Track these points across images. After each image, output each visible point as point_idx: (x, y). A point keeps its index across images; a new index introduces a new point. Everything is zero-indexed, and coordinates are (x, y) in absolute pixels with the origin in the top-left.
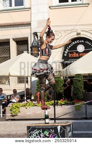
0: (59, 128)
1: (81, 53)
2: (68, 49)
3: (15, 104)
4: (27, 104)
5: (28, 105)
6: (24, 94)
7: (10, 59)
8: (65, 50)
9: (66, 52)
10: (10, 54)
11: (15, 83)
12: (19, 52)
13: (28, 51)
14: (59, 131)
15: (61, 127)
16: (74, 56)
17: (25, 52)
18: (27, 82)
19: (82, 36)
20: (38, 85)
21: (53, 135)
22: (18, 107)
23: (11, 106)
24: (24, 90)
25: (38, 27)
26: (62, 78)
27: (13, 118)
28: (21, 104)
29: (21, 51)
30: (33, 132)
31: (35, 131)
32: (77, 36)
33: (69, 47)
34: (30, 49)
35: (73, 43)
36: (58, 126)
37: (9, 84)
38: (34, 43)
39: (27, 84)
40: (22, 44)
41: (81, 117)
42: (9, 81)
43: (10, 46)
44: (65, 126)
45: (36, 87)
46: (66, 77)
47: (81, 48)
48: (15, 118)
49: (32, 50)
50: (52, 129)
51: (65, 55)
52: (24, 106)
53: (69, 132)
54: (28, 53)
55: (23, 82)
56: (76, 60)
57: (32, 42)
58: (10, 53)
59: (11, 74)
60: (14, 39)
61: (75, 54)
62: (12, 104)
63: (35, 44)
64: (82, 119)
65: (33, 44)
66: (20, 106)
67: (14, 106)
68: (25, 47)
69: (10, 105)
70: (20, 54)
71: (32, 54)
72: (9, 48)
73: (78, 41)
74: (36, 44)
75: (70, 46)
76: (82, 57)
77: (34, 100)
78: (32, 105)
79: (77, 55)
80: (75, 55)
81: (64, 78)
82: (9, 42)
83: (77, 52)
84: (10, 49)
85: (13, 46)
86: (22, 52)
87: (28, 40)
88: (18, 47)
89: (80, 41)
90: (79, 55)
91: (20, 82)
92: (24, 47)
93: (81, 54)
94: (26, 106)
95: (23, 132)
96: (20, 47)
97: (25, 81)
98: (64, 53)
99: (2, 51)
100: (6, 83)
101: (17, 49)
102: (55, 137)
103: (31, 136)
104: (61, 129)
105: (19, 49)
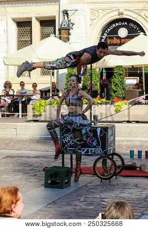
0: (99, 130)
1: (123, 38)
2: (106, 33)
6: (49, 90)
7: (31, 44)
8: (103, 34)
9: (104, 37)
10: (31, 38)
11: (37, 75)
12: (44, 36)
13: (55, 34)
14: (99, 135)
15: (101, 130)
17: (52, 36)
18: (53, 74)
19: (125, 17)
20: (67, 79)
21: (91, 138)
22: (42, 106)
25: (69, 4)
26: (98, 70)
27: (36, 119)
28: (47, 101)
29: (46, 35)
30: (67, 135)
31: (69, 133)
32: (118, 17)
34: (57, 32)
35: (114, 25)
36: (97, 128)
37: (30, 76)
38: (63, 25)
39: (53, 77)
43: (31, 27)
45: (65, 80)
46: (103, 69)
47: (123, 32)
48: (38, 118)
49: (60, 33)
50: (91, 131)
52: (51, 104)
54: (55, 37)
55: (48, 74)
56: (116, 48)
57: (61, 23)
58: (32, 36)
60: (37, 19)
64: (123, 122)
65: (61, 25)
66: (46, 104)
67: (38, 104)
68: (52, 28)
71: (60, 38)
72: (31, 29)
73: (120, 23)
74: (66, 25)
75: (109, 30)
76: (124, 43)
79: (118, 41)
80: (115, 41)
81: (100, 69)
82: (31, 21)
83: (119, 38)
84: (31, 31)
85: (36, 26)
86: (48, 35)
87: (55, 20)
89: (122, 23)
90: (121, 41)
91: (43, 74)
92: (49, 29)
93: (123, 40)
94: (54, 105)
97: (51, 73)
98: (101, 38)
99: (22, 34)
100: (26, 75)
101: (41, 31)
102: (93, 141)
103: (64, 140)
104: (101, 132)
105: (44, 30)
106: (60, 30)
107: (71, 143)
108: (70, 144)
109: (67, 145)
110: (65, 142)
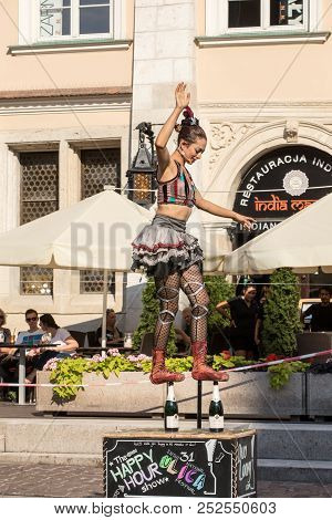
0: (210, 447)
1: (296, 198)
2: (253, 183)
3: (69, 360)
4: (107, 362)
5: (111, 365)
7: (57, 209)
8: (243, 187)
9: (246, 194)
10: (57, 194)
11: (72, 291)
12: (89, 189)
13: (119, 186)
14: (210, 458)
15: (217, 445)
16: (273, 208)
17: (109, 190)
18: (112, 289)
19: (301, 141)
20: (146, 302)
21: (189, 469)
22: (77, 373)
23: (54, 366)
24: (101, 316)
25: (156, 107)
26: (229, 279)
27: (60, 408)
28: (88, 361)
29: (95, 186)
30: (124, 458)
31: (129, 454)
32: (283, 142)
33: (256, 178)
34: (124, 181)
35: (272, 164)
36: (207, 440)
37: (52, 293)
38: (139, 161)
39: (110, 296)
40: (99, 161)
41: (288, 414)
42: (52, 284)
43: (57, 167)
44: (233, 440)
45: (142, 306)
46: (242, 278)
47: (296, 183)
48: (67, 407)
49: (131, 183)
50: (188, 449)
51: (243, 203)
52: (99, 368)
53: (244, 461)
54: (119, 192)
55: (99, 289)
56: (277, 223)
57: (133, 155)
58: (58, 189)
59: (58, 262)
60: (72, 145)
61: (274, 201)
62: (58, 363)
63: (143, 162)
64: (292, 419)
65: (135, 162)
66: (86, 368)
67: (65, 369)
68: (110, 170)
69: (52, 363)
70: (93, 193)
71: (131, 196)
72: (57, 172)
73: (287, 159)
74: (147, 161)
75: (259, 175)
76: (298, 210)
77: (132, 351)
78: (126, 366)
79: (284, 204)
80: (276, 204)
81: (235, 279)
82: (57, 152)
83: (284, 196)
84: (57, 177)
85: (69, 165)
86: (100, 189)
87: (119, 149)
88: (87, 171)
89: (294, 157)
90: (289, 204)
91: (87, 290)
92: (106, 171)
93: (295, 203)
94: (106, 371)
95: (92, 456)
96: (93, 171)
97: (105, 287)
98: (239, 197)
99: (32, 184)
100: (43, 291)
101: (83, 177)
102: (194, 477)
103: (116, 471)
104: (217, 451)
105: (90, 176)
106: (129, 174)
107: (134, 480)
108: (131, 485)
109: (122, 488)
110: (118, 477)
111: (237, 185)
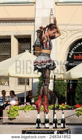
2: (73, 50)
4: (26, 107)
7: (11, 57)
8: (70, 51)
9: (71, 54)
10: (10, 53)
11: (15, 84)
12: (21, 51)
13: (30, 50)
15: (58, 132)
16: (80, 58)
17: (27, 52)
18: (28, 84)
20: (39, 88)
22: (16, 110)
26: (65, 81)
27: (11, 122)
28: (20, 107)
29: (23, 50)
34: (32, 49)
35: (79, 44)
36: (54, 131)
37: (9, 85)
38: (37, 42)
39: (27, 86)
40: (24, 42)
42: (9, 82)
44: (63, 131)
45: (37, 89)
49: (34, 50)
51: (70, 57)
52: (23, 109)
54: (30, 52)
55: (24, 84)
56: (81, 63)
57: (35, 40)
58: (11, 51)
59: (10, 75)
60: (15, 36)
61: (80, 56)
62: (10, 107)
63: (38, 43)
65: (35, 43)
66: (19, 109)
67: (12, 109)
68: (28, 45)
69: (8, 107)
70: (22, 52)
71: (34, 54)
72: (10, 45)
75: (75, 48)
77: (34, 104)
78: (32, 108)
81: (67, 81)
82: (11, 39)
84: (11, 47)
85: (14, 43)
87: (31, 38)
88: (20, 45)
91: (20, 84)
92: (26, 45)
94: (25, 110)
96: (22, 45)
97: (26, 83)
98: (69, 54)
99: (2, 49)
100: (6, 84)
105: (21, 47)
106: (34, 47)
111: (68, 51)
